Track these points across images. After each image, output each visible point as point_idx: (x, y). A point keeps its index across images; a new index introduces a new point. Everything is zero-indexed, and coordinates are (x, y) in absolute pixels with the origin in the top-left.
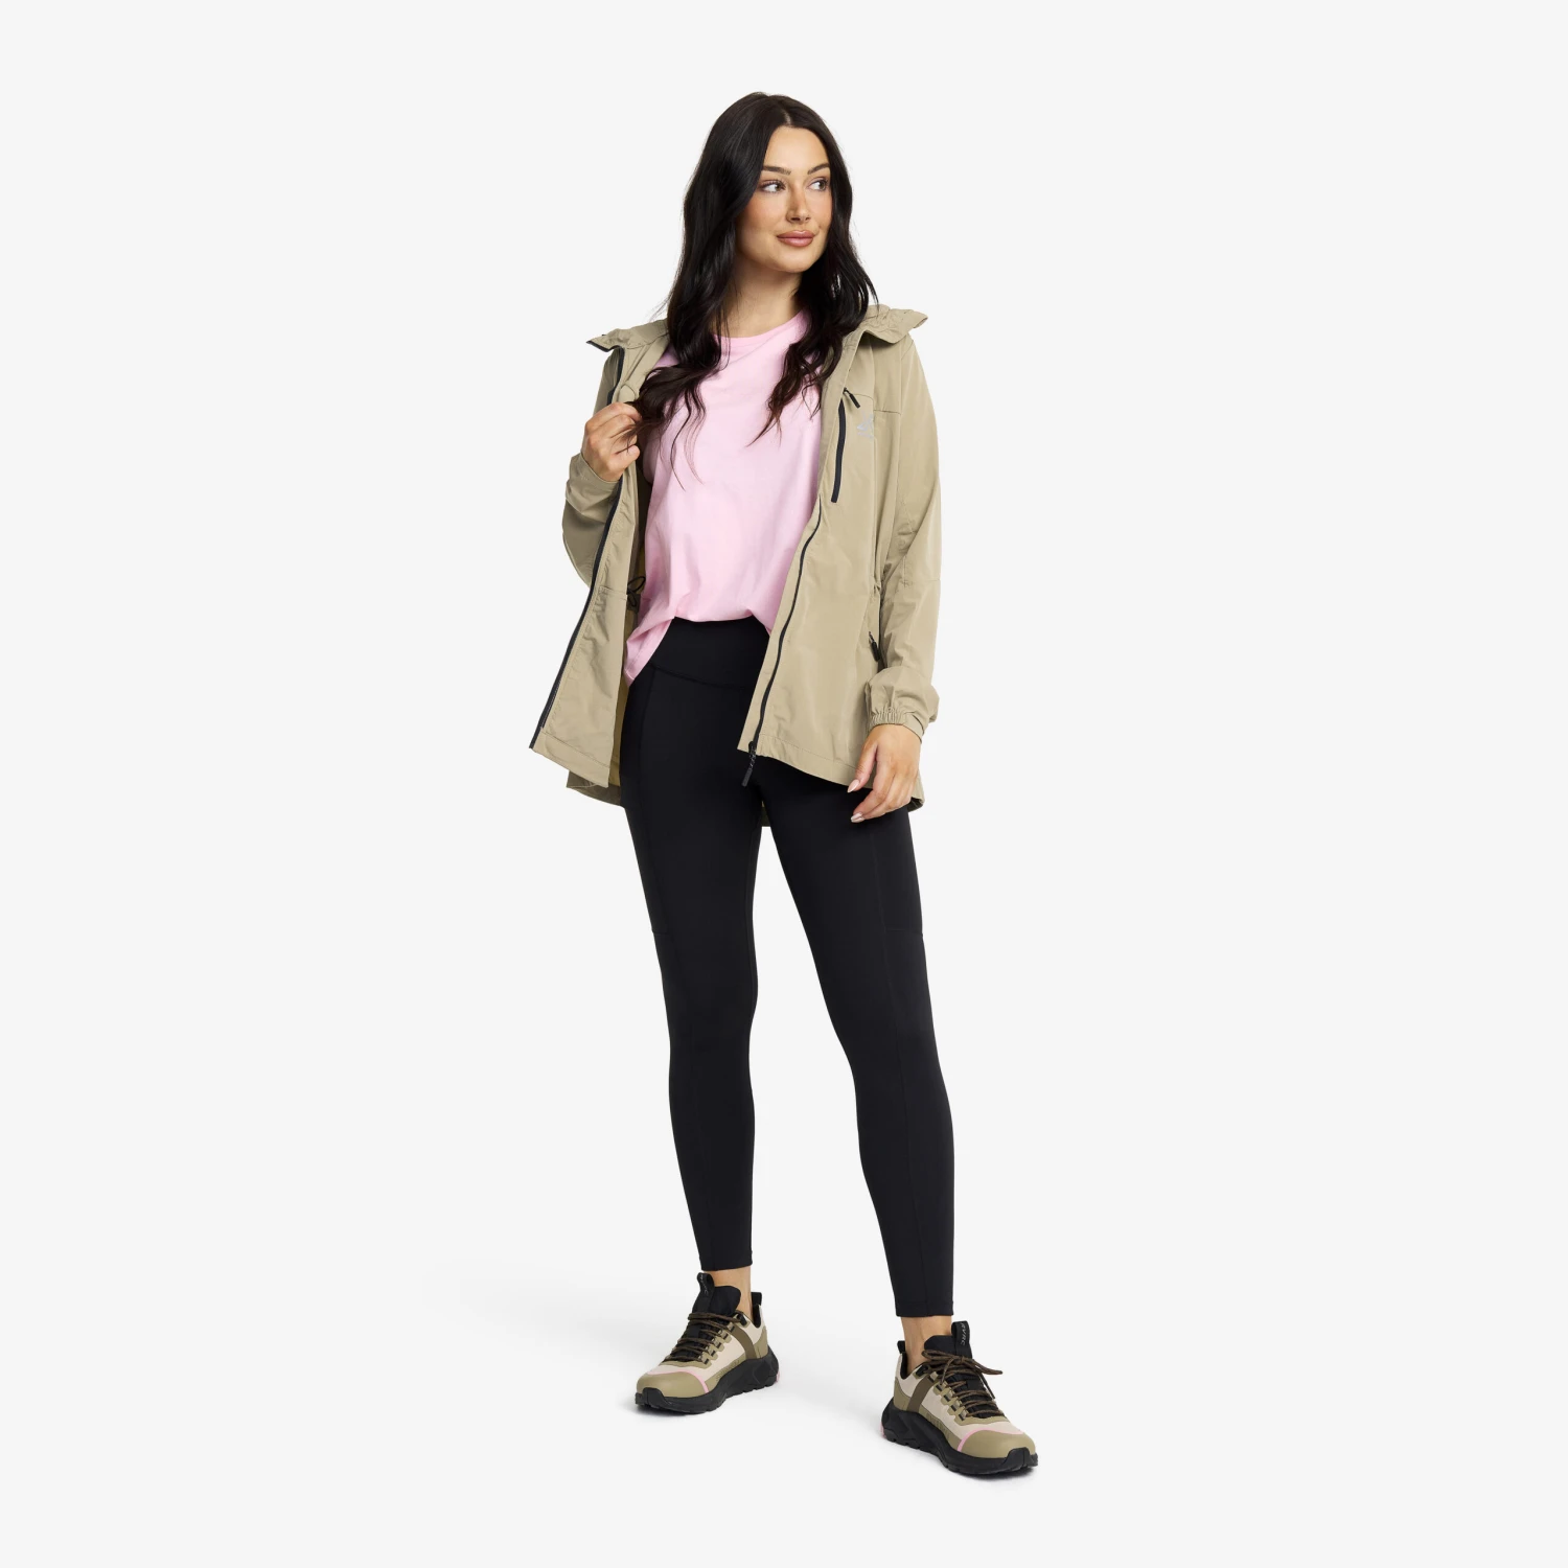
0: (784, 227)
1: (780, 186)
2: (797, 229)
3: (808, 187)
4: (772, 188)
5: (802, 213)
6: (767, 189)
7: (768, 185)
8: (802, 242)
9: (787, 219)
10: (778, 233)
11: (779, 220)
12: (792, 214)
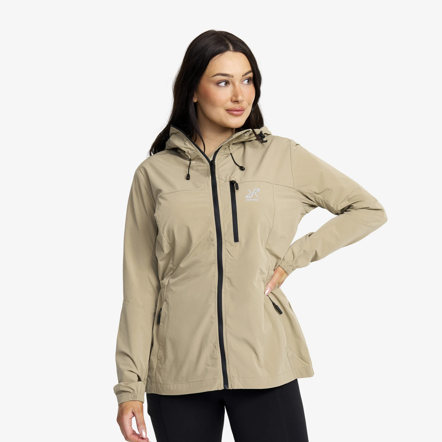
0: (230, 105)
1: (227, 83)
2: (236, 106)
3: (242, 83)
4: (223, 84)
5: (240, 98)
6: (220, 85)
7: (221, 82)
8: (239, 113)
9: (231, 101)
10: (227, 108)
11: (227, 101)
12: (234, 99)
